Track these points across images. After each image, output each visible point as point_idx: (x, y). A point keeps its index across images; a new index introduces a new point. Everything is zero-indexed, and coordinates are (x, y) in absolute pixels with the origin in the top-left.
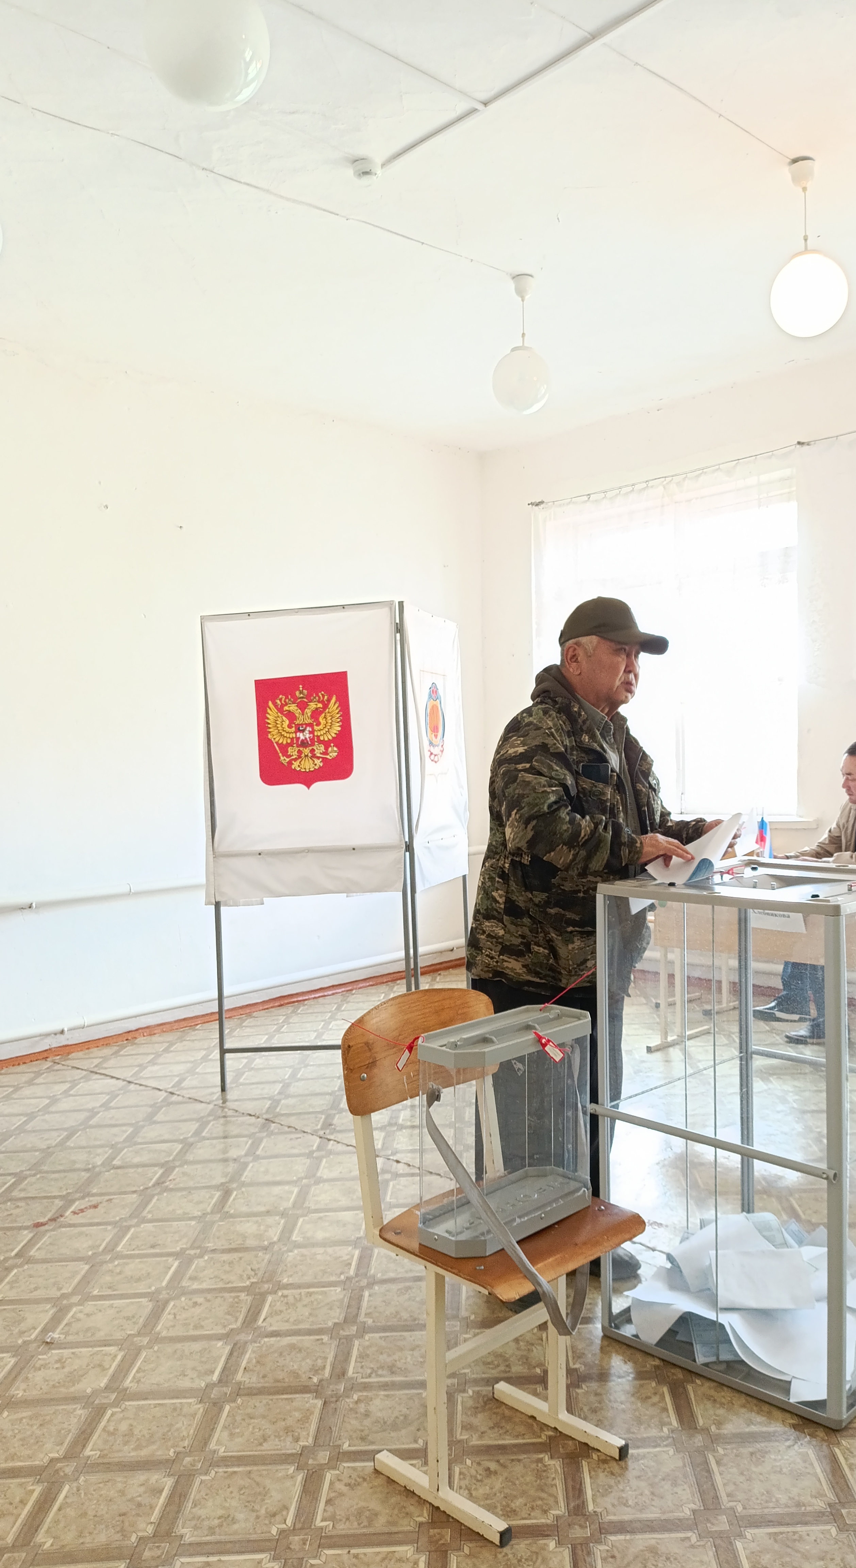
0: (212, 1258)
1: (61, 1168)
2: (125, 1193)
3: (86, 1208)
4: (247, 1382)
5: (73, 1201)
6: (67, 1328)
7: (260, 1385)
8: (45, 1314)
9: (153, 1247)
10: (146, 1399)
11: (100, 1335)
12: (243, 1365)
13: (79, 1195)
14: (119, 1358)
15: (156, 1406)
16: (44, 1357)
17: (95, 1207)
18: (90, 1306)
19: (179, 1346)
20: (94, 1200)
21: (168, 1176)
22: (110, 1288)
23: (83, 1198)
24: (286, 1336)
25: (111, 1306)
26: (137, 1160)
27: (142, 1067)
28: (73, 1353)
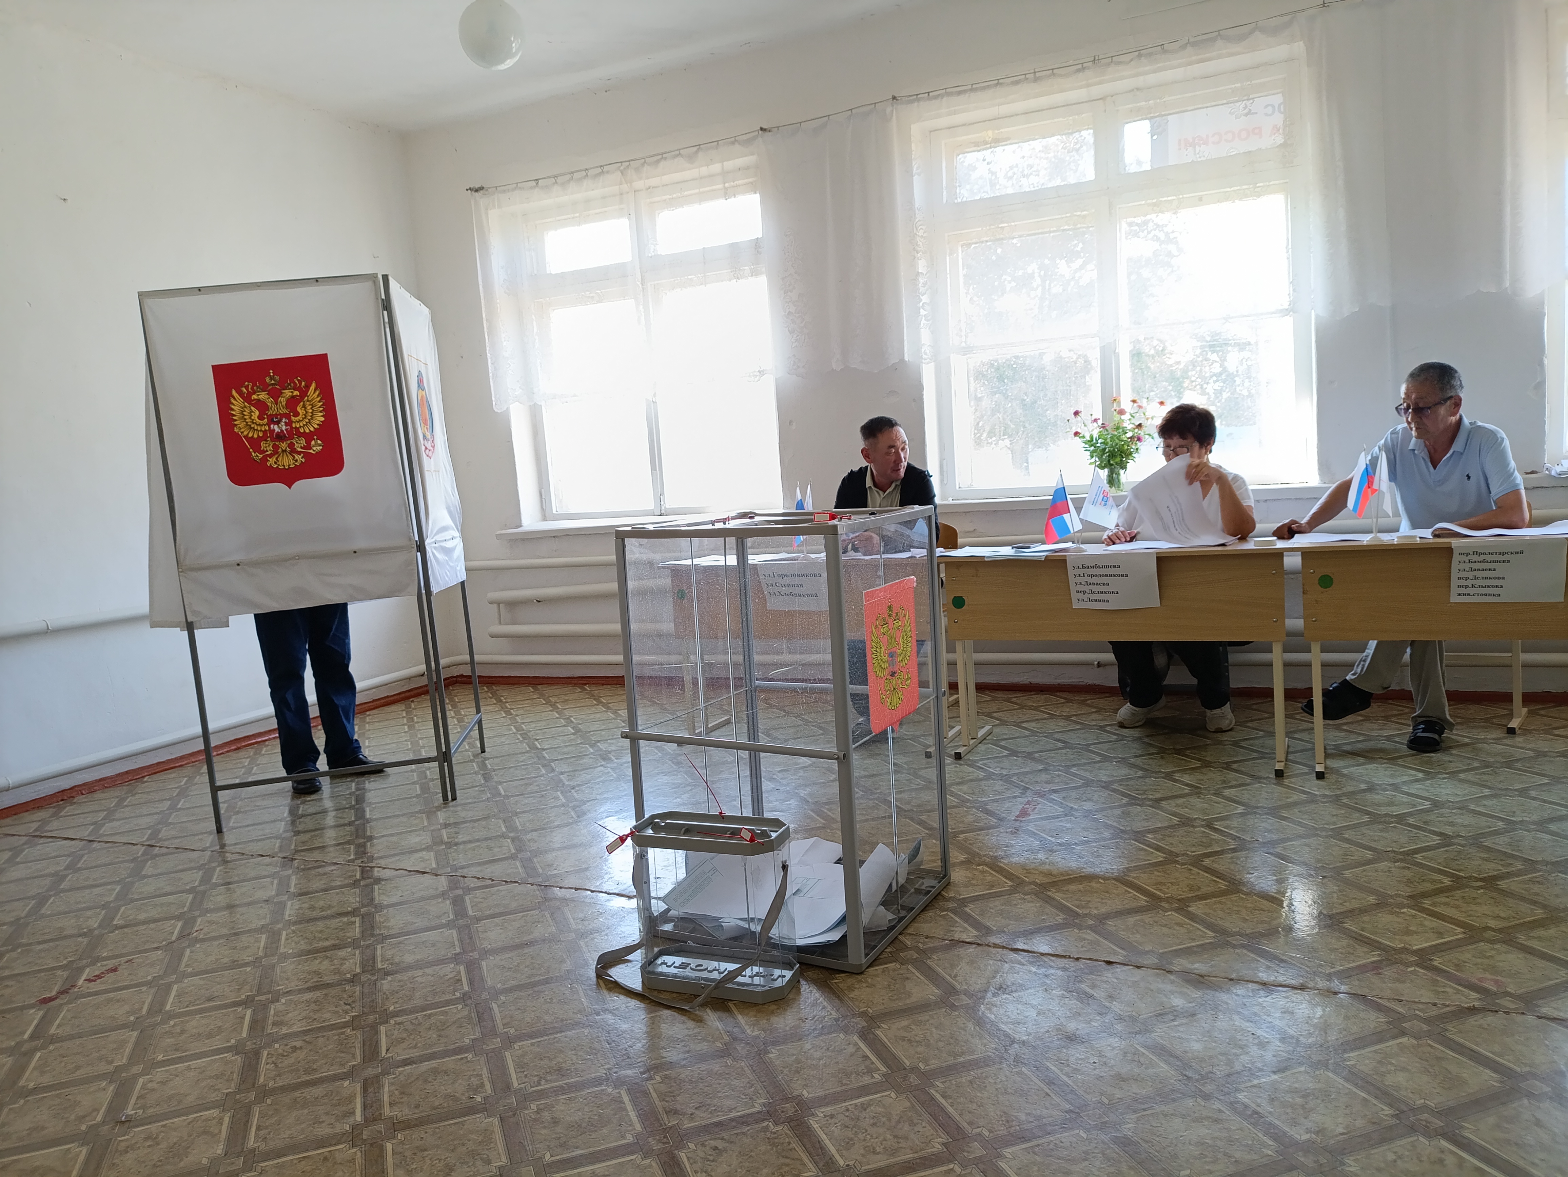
0: (290, 1000)
1: (46, 937)
2: (146, 951)
3: (103, 973)
4: (399, 1115)
5: (81, 970)
6: (141, 1102)
7: (416, 1116)
8: (106, 1093)
9: (210, 999)
10: (284, 1155)
11: (190, 1100)
12: (386, 1098)
13: (85, 961)
14: (227, 1120)
15: (300, 1160)
16: (126, 1137)
17: (114, 970)
18: (160, 1073)
19: (297, 1094)
20: (110, 964)
21: (192, 928)
22: (176, 1050)
23: (93, 963)
24: (421, 1062)
25: (189, 1068)
26: (142, 916)
27: (98, 825)
28: (163, 1126)
